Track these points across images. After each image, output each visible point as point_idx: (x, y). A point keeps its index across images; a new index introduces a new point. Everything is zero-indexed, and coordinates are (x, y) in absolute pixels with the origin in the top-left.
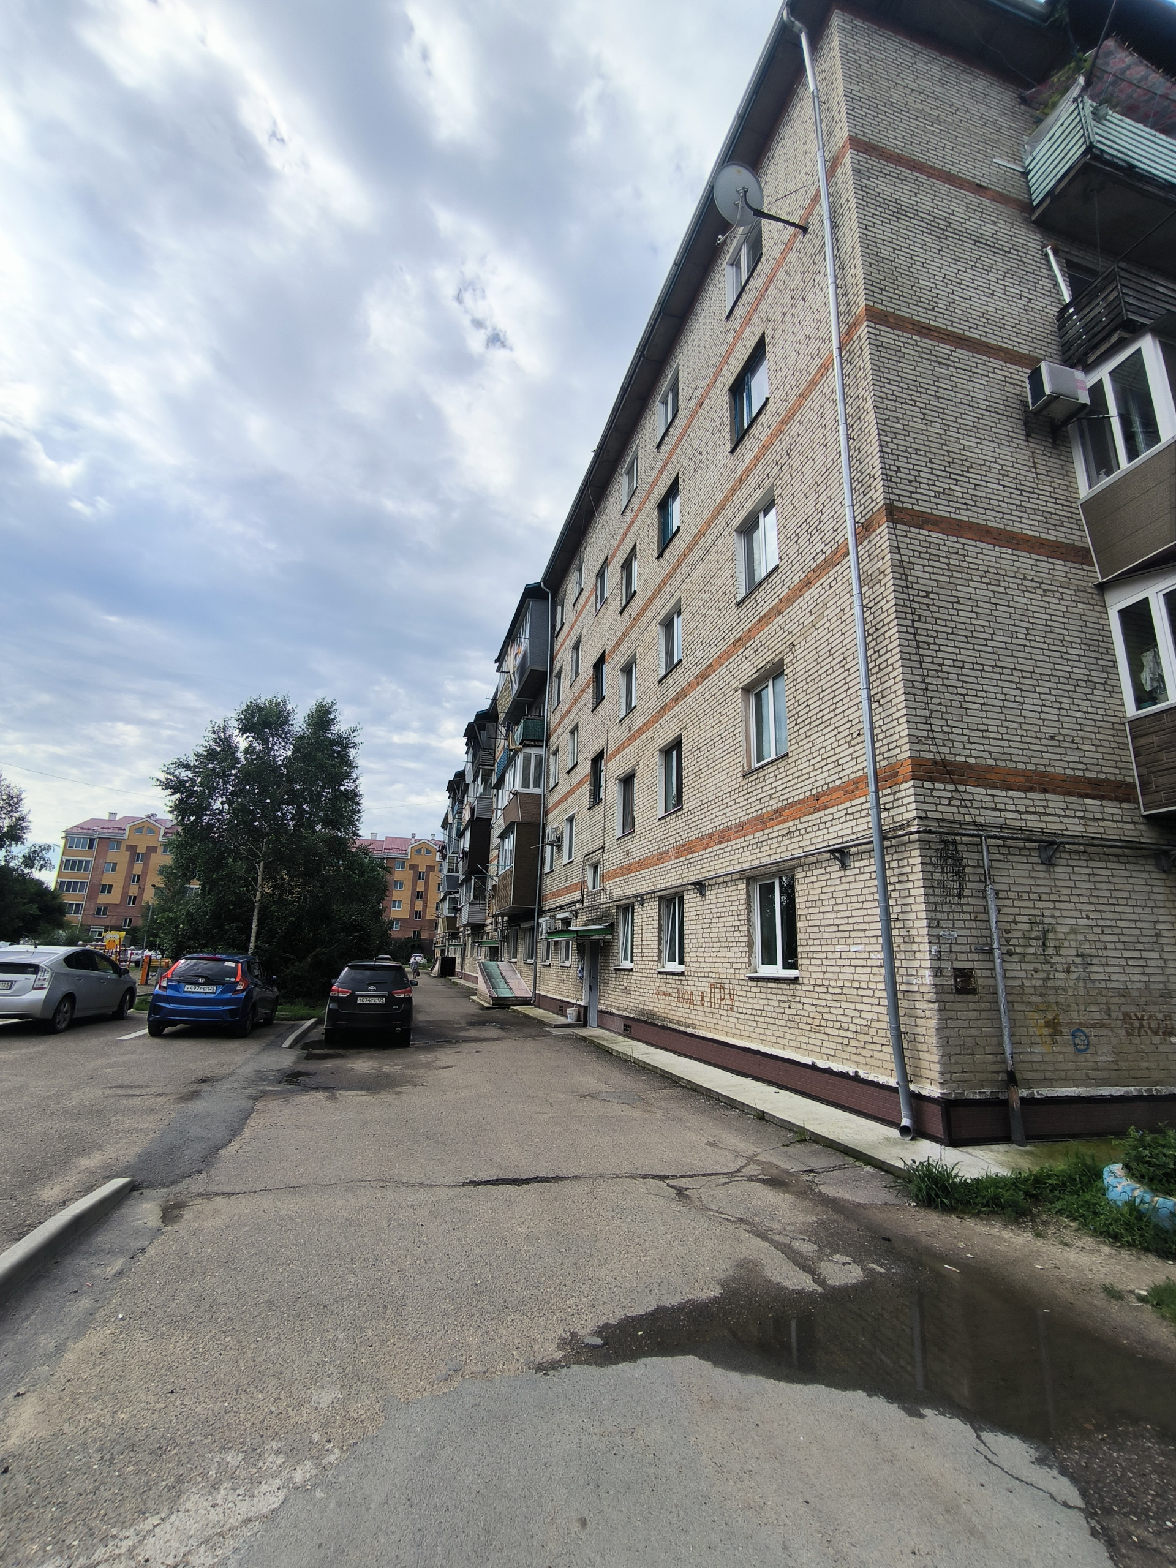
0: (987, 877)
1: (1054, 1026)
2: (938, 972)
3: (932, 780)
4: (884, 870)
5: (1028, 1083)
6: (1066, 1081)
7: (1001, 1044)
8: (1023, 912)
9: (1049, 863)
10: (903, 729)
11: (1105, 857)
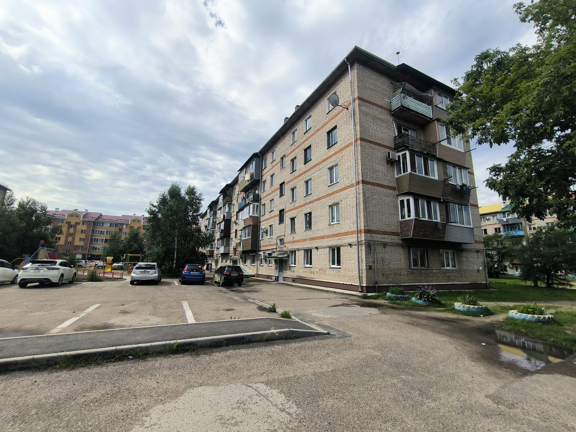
0: (375, 250)
1: (383, 274)
2: (366, 266)
3: (367, 233)
4: (358, 248)
5: (379, 284)
6: (384, 283)
7: (375, 278)
8: (379, 256)
9: (385, 247)
10: (363, 224)
11: (393, 246)
